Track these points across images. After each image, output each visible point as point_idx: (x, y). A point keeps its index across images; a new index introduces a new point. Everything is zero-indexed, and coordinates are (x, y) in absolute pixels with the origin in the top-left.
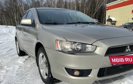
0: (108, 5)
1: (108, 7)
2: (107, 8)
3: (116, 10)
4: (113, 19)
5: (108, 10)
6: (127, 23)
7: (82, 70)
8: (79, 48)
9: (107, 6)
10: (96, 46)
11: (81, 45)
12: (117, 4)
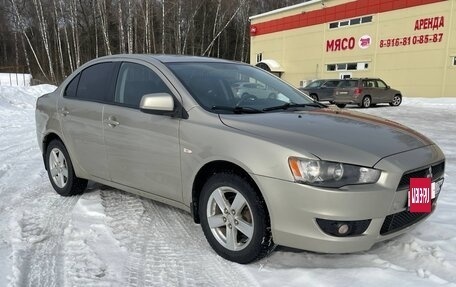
0: (256, 19)
1: (255, 26)
2: (254, 30)
3: (282, 38)
4: (274, 65)
5: (255, 34)
6: (317, 82)
7: (354, 222)
8: (339, 174)
9: (253, 23)
10: (381, 171)
11: (344, 168)
12: (284, 18)
